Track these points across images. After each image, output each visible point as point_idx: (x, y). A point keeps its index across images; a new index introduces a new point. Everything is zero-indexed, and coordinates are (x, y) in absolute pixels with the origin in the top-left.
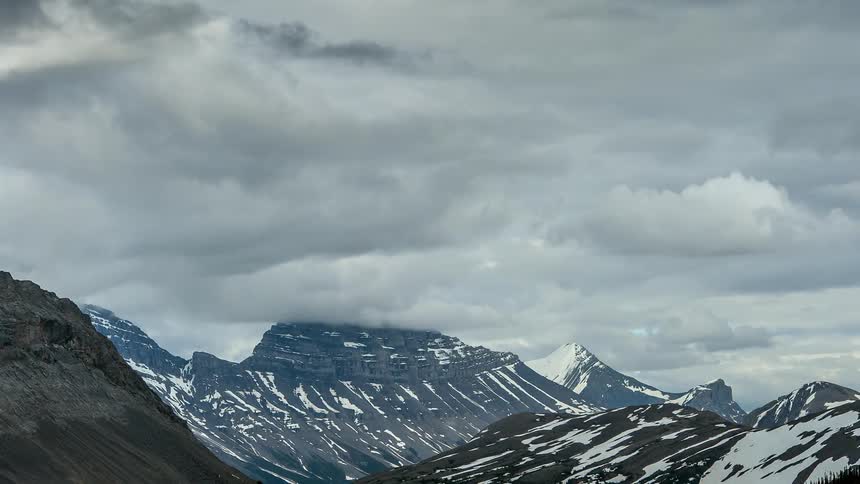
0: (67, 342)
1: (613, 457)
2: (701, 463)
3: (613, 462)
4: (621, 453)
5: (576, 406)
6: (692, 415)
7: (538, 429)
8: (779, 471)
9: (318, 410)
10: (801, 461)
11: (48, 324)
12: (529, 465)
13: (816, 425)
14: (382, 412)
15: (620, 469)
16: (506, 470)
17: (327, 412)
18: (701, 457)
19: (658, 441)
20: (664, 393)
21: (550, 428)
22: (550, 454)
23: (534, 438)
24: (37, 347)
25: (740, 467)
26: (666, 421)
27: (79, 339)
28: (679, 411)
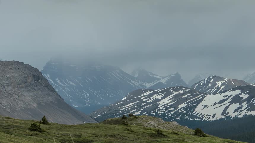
0: (38, 81)
1: (169, 103)
2: (195, 105)
3: (169, 104)
4: (171, 102)
5: (137, 82)
6: (188, 90)
7: (144, 94)
8: (219, 107)
9: (63, 85)
10: (225, 104)
11: (34, 76)
12: (145, 105)
13: (228, 93)
14: (82, 85)
15: (172, 106)
16: (139, 107)
17: (66, 86)
18: (195, 103)
19: (181, 98)
20: (160, 77)
21: (148, 94)
22: (150, 102)
23: (144, 97)
24: (32, 82)
25: (207, 106)
26: (181, 92)
27: (41, 79)
28: (184, 88)
